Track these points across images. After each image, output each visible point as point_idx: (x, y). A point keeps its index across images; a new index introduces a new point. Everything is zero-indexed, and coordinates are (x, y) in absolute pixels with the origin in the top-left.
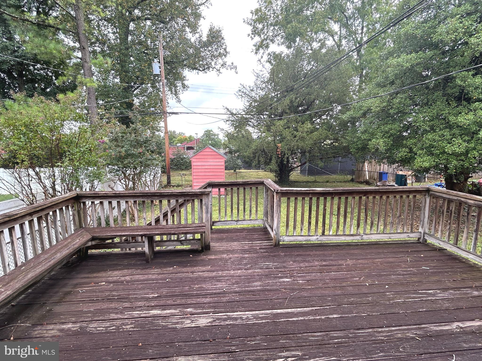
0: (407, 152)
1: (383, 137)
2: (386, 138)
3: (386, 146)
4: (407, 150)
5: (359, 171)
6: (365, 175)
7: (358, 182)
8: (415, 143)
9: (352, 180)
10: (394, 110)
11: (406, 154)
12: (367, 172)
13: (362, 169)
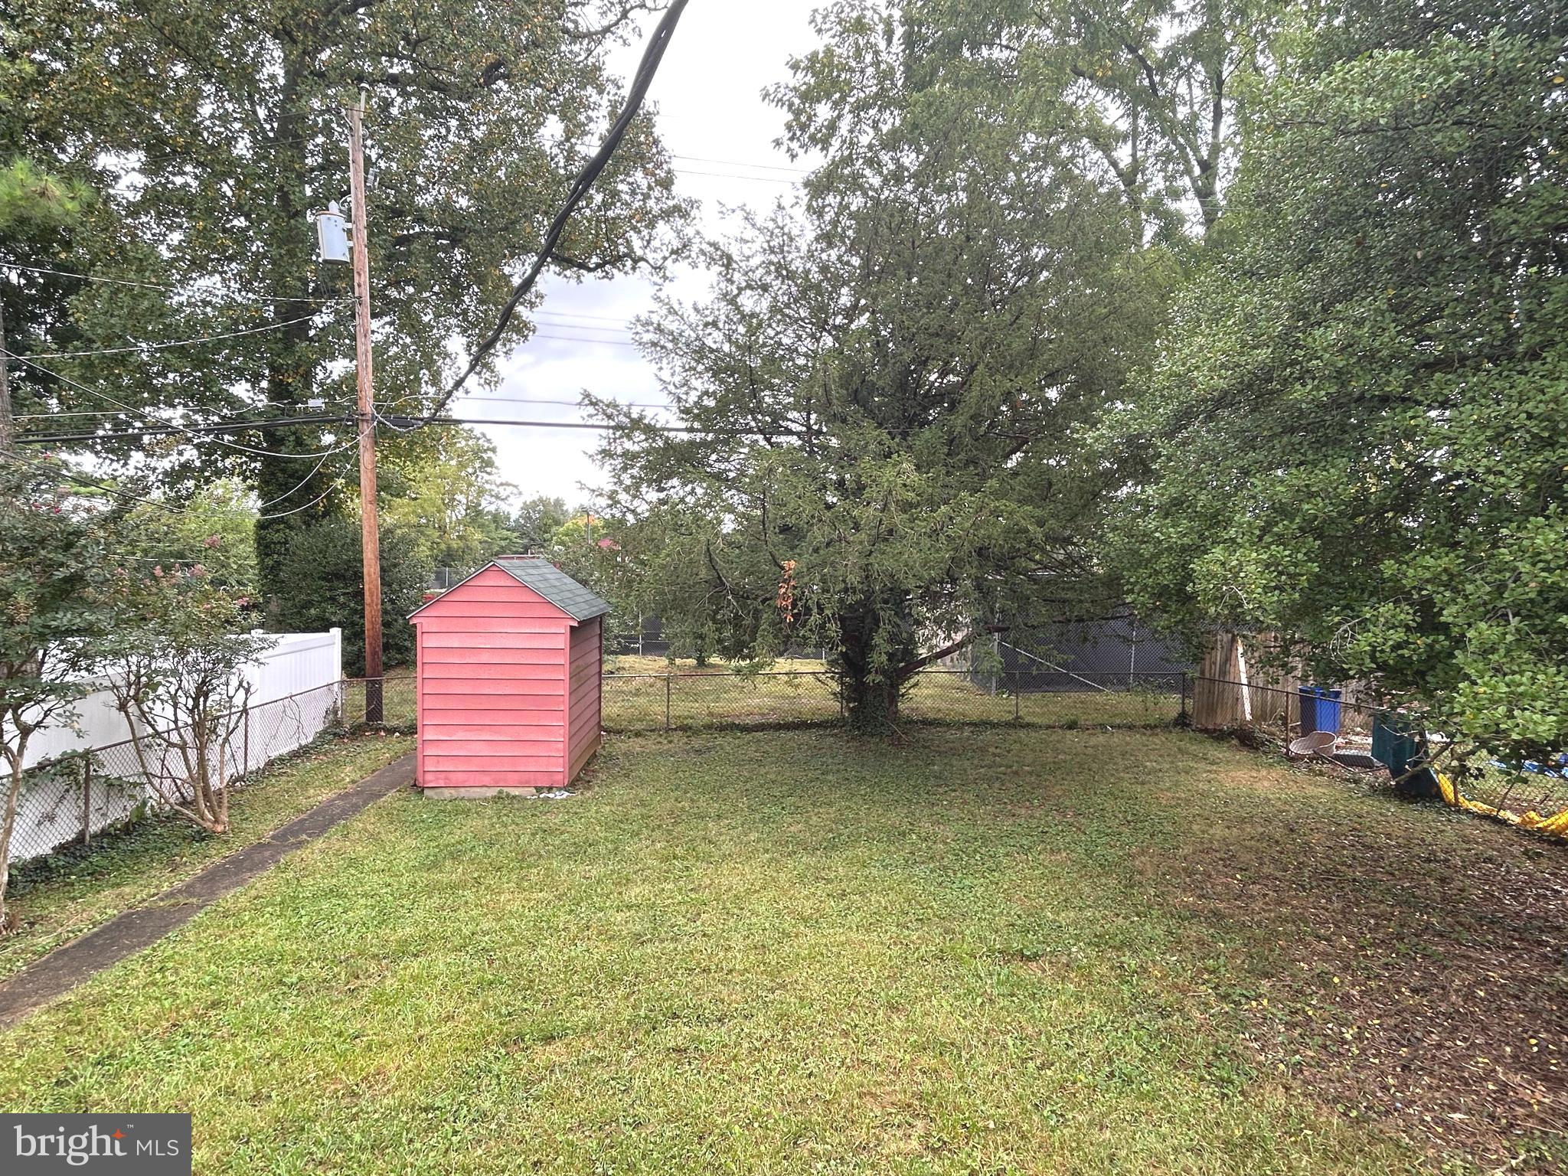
0: (1408, 628)
1: (1268, 539)
2: (1280, 540)
3: (1280, 588)
4: (1406, 614)
5: (1212, 680)
6: (1237, 700)
7: (1206, 731)
8: (1452, 577)
9: (1182, 721)
10: (1317, 388)
11: (1398, 636)
12: (1245, 690)
13: (1224, 672)
